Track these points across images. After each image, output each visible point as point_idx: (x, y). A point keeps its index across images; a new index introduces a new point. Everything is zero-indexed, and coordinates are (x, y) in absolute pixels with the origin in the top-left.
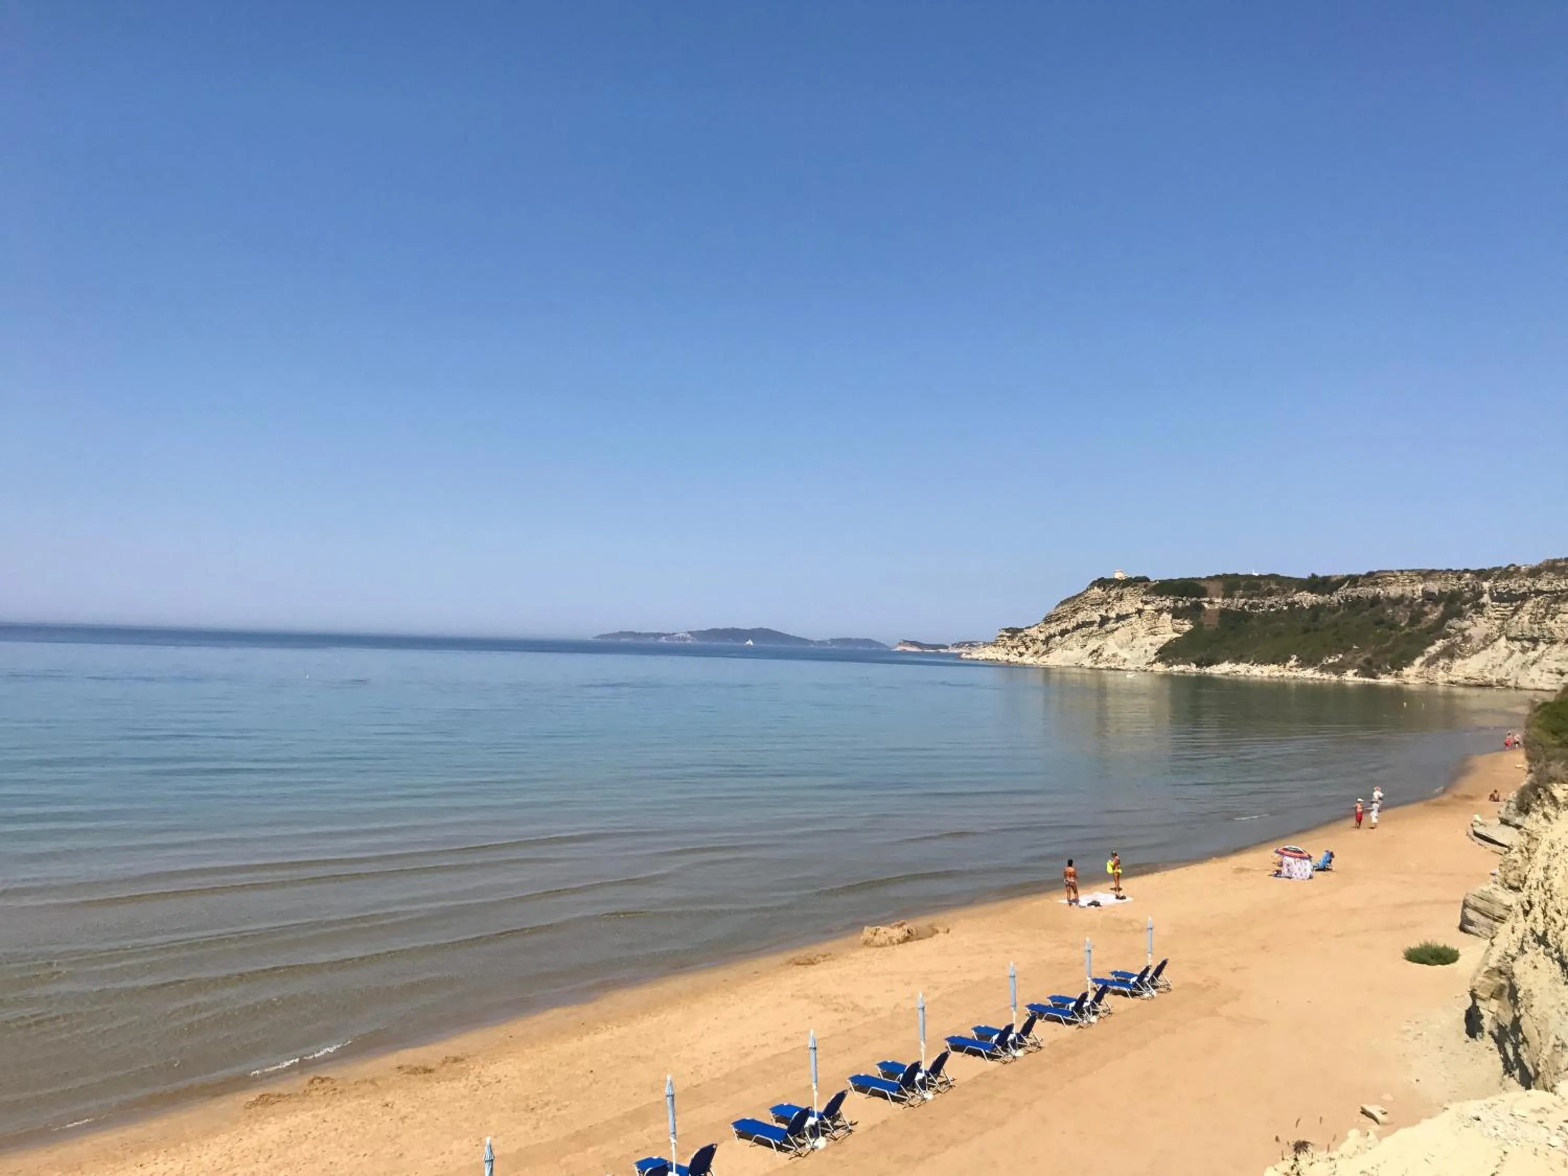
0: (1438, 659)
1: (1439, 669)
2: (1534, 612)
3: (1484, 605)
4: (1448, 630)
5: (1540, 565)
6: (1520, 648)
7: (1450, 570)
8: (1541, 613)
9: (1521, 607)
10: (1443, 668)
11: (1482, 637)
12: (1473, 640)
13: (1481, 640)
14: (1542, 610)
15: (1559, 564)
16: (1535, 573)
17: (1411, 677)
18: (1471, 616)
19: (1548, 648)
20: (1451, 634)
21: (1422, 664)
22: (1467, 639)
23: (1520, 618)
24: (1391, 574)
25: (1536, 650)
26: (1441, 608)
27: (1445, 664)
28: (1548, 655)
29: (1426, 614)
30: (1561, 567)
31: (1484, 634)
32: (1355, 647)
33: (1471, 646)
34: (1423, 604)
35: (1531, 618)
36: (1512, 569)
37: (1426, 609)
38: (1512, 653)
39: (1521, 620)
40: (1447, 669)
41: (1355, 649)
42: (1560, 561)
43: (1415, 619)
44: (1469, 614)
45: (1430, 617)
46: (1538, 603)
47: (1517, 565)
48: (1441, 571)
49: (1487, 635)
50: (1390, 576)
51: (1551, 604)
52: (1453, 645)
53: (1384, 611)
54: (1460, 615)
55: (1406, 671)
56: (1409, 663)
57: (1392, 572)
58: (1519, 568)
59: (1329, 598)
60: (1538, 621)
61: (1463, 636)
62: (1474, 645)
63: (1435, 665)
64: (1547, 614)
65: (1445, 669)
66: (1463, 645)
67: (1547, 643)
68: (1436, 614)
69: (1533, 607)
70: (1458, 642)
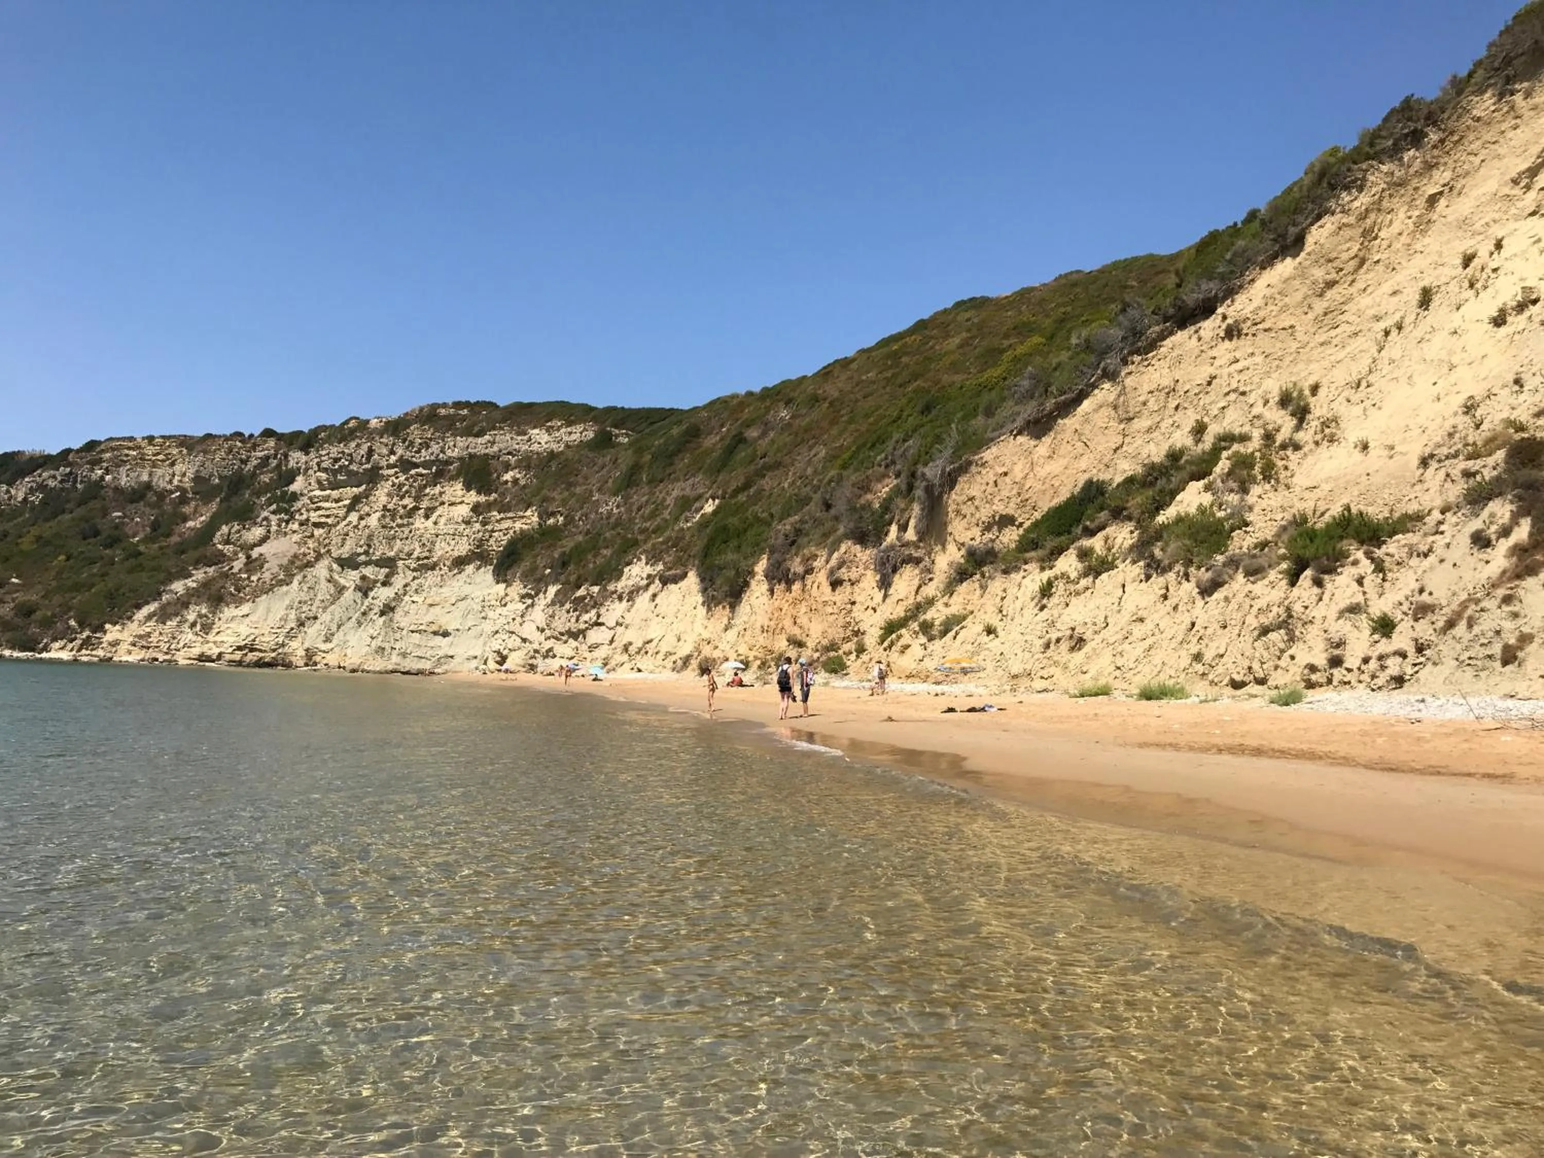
0: (186, 605)
1: (186, 627)
2: (390, 506)
3: (295, 497)
4: (220, 547)
5: (406, 414)
6: (358, 582)
7: (239, 434)
8: (405, 507)
9: (367, 495)
10: (193, 625)
11: (285, 561)
12: (266, 566)
13: (281, 566)
14: (408, 502)
15: (443, 412)
16: (396, 427)
17: (124, 647)
18: (266, 519)
19: (414, 578)
20: (224, 555)
21: (149, 618)
22: (253, 565)
23: (361, 518)
24: (131, 444)
25: (391, 585)
26: (214, 506)
27: (200, 616)
28: (416, 591)
29: (185, 519)
30: (445, 417)
31: (292, 553)
32: (14, 580)
33: (259, 579)
34: (183, 500)
35: (384, 516)
36: (352, 424)
37: (187, 510)
38: (341, 590)
39: (363, 523)
40: (202, 625)
41: (13, 583)
42: (445, 405)
43: (159, 529)
44: (265, 514)
45: (190, 524)
46: (401, 486)
47: (363, 417)
48: (224, 436)
49: (295, 556)
50: (129, 448)
51: (425, 487)
52: (226, 576)
53: (105, 513)
54: (246, 516)
55: (112, 632)
56: (121, 616)
57: (131, 439)
58: (368, 422)
59: (8, 492)
60: (399, 521)
61: (248, 557)
62: (267, 576)
63: (178, 619)
64: (417, 508)
65: (198, 627)
66: (244, 576)
67: (414, 570)
68: (203, 518)
69: (389, 495)
70: (235, 570)
